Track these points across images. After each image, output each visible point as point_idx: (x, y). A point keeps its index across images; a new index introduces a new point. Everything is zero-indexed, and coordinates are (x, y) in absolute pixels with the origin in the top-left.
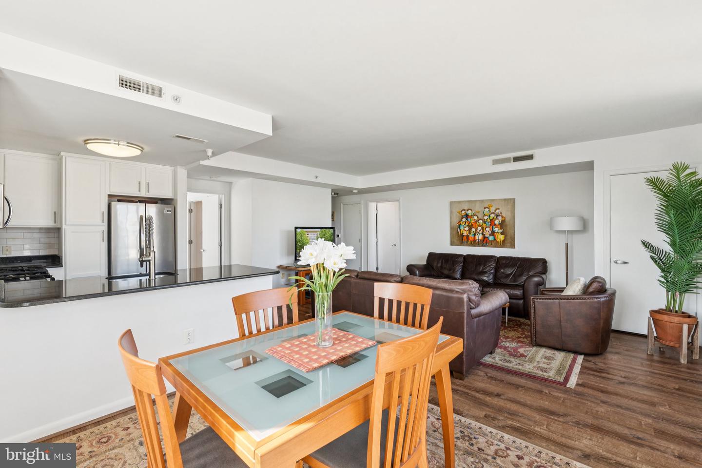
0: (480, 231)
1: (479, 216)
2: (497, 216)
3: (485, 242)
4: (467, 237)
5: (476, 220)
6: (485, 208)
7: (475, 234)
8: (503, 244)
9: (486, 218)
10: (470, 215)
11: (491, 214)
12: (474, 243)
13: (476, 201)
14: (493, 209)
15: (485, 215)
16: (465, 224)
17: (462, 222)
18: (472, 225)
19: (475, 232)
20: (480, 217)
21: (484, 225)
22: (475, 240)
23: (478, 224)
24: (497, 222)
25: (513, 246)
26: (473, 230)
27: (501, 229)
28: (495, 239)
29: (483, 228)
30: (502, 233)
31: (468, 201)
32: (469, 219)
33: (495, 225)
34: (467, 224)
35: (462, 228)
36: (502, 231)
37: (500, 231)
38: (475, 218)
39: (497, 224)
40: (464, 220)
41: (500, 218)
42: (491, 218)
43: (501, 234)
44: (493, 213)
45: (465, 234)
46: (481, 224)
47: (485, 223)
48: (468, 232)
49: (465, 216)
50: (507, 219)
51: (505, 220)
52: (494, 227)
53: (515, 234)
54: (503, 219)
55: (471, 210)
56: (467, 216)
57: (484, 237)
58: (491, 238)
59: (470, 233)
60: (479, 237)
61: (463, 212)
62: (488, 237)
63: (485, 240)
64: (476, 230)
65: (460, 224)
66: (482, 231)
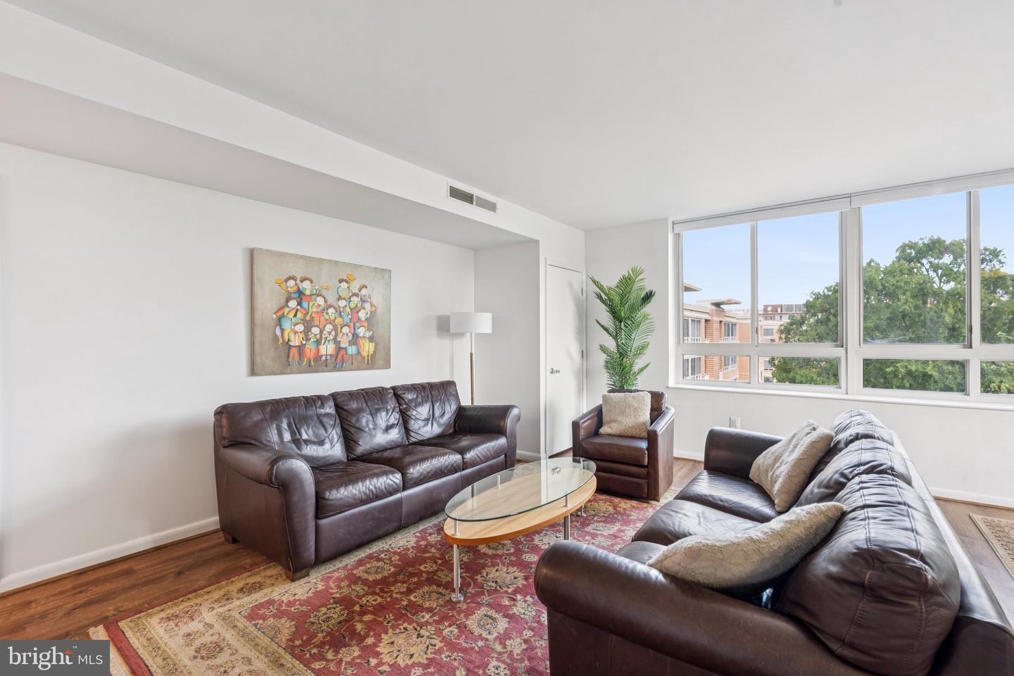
0: (330, 333)
1: (326, 297)
2: (363, 301)
3: (338, 361)
4: (301, 348)
5: (321, 308)
6: (341, 281)
7: (318, 342)
8: (371, 363)
9: (342, 303)
10: (308, 292)
11: (353, 296)
12: (318, 365)
13: (321, 261)
14: (355, 287)
15: (340, 298)
16: (295, 316)
17: (286, 310)
18: (312, 318)
19: (318, 337)
20: (331, 300)
21: (339, 320)
22: (318, 357)
23: (327, 317)
24: (362, 315)
25: (387, 365)
26: (315, 330)
27: (369, 329)
28: (359, 353)
29: (335, 328)
30: (371, 339)
31: (302, 257)
32: (305, 304)
33: (359, 320)
34: (299, 315)
35: (287, 325)
36: (371, 334)
37: (368, 334)
38: (320, 301)
39: (363, 319)
40: (293, 304)
41: (367, 306)
42: (352, 305)
43: (370, 342)
44: (356, 295)
45: (295, 341)
46: (332, 318)
47: (340, 316)
48: (302, 335)
49: (296, 295)
50: (380, 311)
51: (375, 311)
52: (357, 325)
53: (390, 341)
54: (373, 309)
55: (312, 282)
56: (300, 293)
57: (339, 349)
58: (352, 350)
59: (308, 340)
60: (328, 349)
61: (291, 283)
62: (345, 349)
63: (340, 356)
64: (321, 332)
65: (283, 316)
66: (333, 333)
